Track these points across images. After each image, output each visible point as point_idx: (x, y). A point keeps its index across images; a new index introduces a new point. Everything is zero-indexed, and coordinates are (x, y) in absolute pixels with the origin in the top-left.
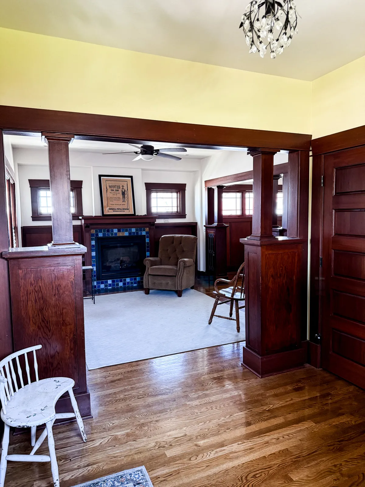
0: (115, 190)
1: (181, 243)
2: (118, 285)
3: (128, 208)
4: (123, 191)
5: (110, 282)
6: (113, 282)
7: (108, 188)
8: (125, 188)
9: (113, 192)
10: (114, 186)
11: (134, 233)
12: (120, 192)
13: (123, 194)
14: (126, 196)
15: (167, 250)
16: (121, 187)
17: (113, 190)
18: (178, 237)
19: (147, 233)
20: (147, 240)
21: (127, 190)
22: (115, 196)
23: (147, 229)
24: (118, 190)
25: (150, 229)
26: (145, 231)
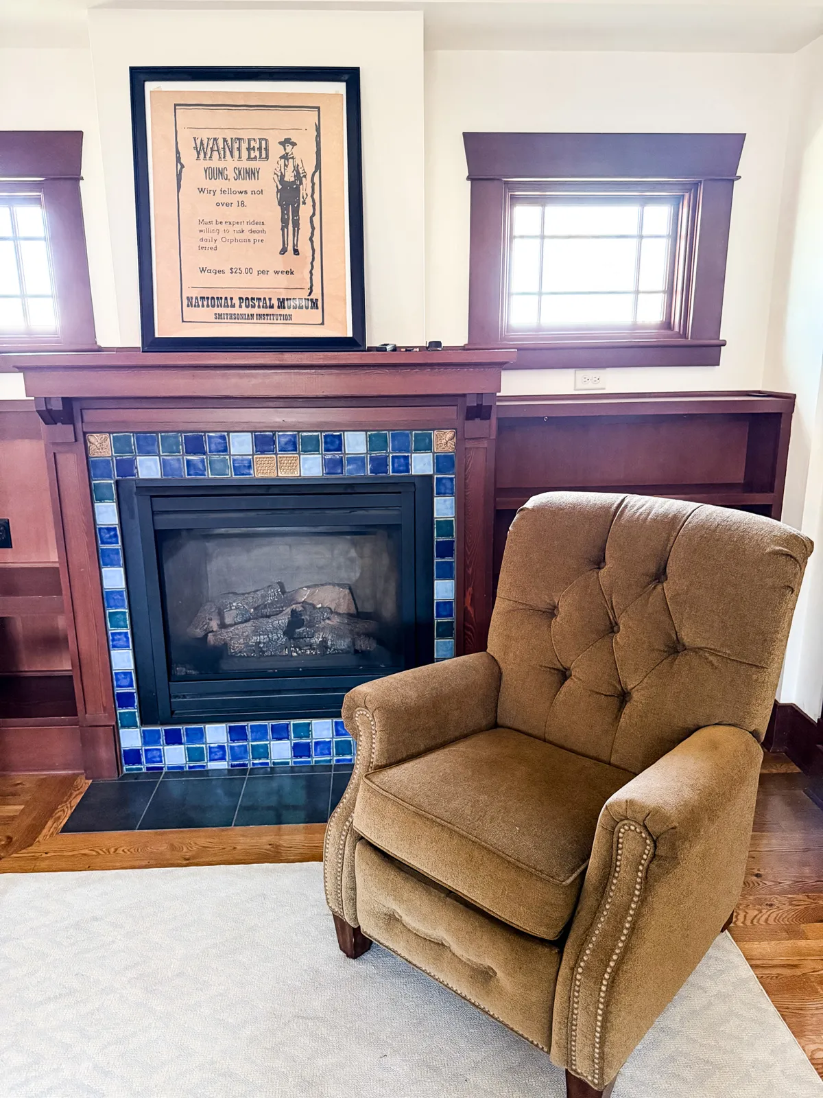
0: (231, 174)
1: (660, 575)
2: (264, 752)
3: (316, 294)
5: (216, 734)
6: (237, 734)
7: (188, 156)
9: (219, 184)
10: (229, 147)
11: (357, 460)
12: (268, 181)
16: (276, 151)
17: (221, 173)
19: (443, 463)
20: (444, 508)
21: (318, 167)
22: (233, 213)
23: (444, 441)
24: (252, 174)
25: (461, 438)
26: (428, 448)
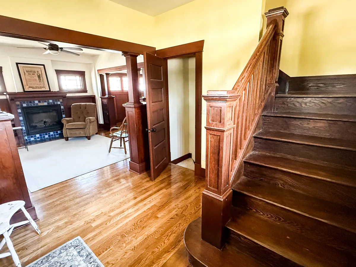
0: (31, 74)
1: (86, 108)
2: (44, 137)
3: (44, 86)
4: (39, 75)
5: (38, 136)
6: (40, 135)
7: (26, 72)
8: (40, 73)
9: (30, 75)
10: (31, 71)
11: (51, 103)
13: (39, 77)
14: (41, 78)
15: (77, 113)
16: (36, 72)
17: (30, 74)
18: (83, 105)
19: (61, 103)
20: (62, 107)
21: (42, 74)
22: (32, 78)
23: (61, 100)
24: (34, 74)
25: (63, 100)
26: (59, 101)
